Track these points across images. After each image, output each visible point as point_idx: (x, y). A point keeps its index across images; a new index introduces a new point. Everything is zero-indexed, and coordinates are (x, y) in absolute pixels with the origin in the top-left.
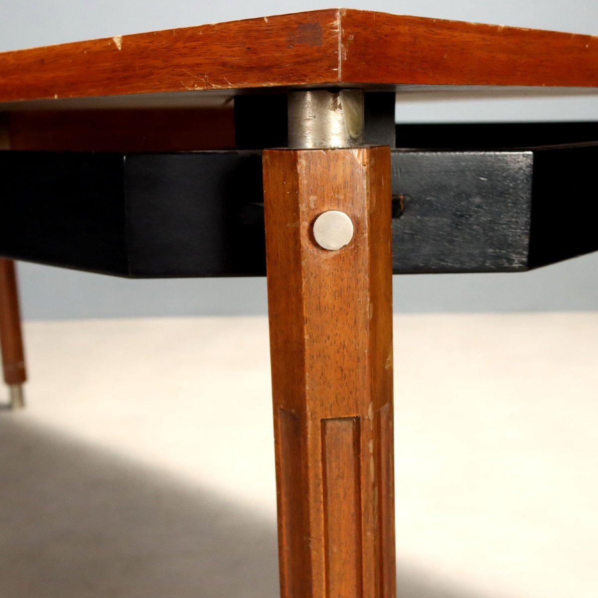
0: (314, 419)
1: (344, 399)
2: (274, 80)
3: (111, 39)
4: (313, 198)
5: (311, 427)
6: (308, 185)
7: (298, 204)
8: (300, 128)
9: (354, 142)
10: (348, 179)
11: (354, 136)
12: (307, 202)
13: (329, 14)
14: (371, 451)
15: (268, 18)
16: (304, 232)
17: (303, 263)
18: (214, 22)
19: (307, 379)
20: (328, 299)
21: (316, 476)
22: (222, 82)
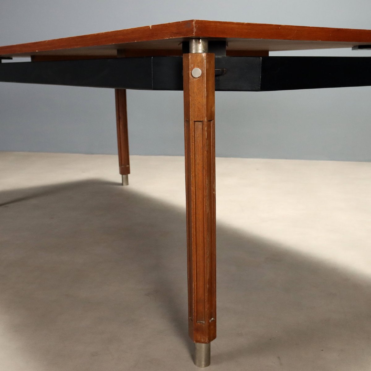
0: (192, 121)
1: (199, 116)
2: (182, 36)
3: (149, 26)
4: (192, 65)
5: (191, 123)
6: (191, 62)
7: (189, 66)
8: (192, 48)
9: (204, 52)
10: (201, 60)
11: (204, 50)
12: (191, 66)
13: (192, 21)
14: (206, 130)
15: (181, 22)
16: (190, 73)
17: (190, 81)
18: (171, 22)
19: (190, 111)
20: (196, 90)
21: (192, 136)
22: (172, 37)
